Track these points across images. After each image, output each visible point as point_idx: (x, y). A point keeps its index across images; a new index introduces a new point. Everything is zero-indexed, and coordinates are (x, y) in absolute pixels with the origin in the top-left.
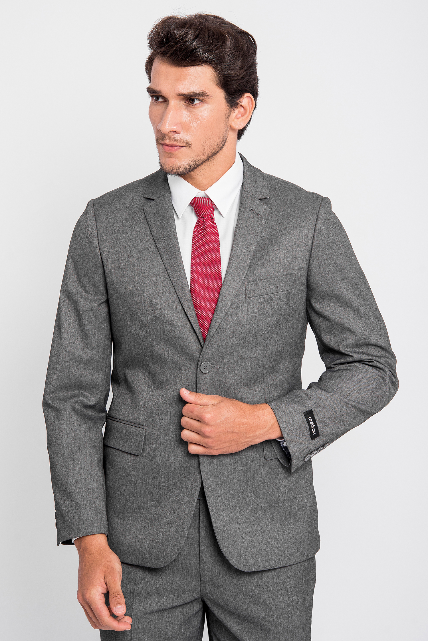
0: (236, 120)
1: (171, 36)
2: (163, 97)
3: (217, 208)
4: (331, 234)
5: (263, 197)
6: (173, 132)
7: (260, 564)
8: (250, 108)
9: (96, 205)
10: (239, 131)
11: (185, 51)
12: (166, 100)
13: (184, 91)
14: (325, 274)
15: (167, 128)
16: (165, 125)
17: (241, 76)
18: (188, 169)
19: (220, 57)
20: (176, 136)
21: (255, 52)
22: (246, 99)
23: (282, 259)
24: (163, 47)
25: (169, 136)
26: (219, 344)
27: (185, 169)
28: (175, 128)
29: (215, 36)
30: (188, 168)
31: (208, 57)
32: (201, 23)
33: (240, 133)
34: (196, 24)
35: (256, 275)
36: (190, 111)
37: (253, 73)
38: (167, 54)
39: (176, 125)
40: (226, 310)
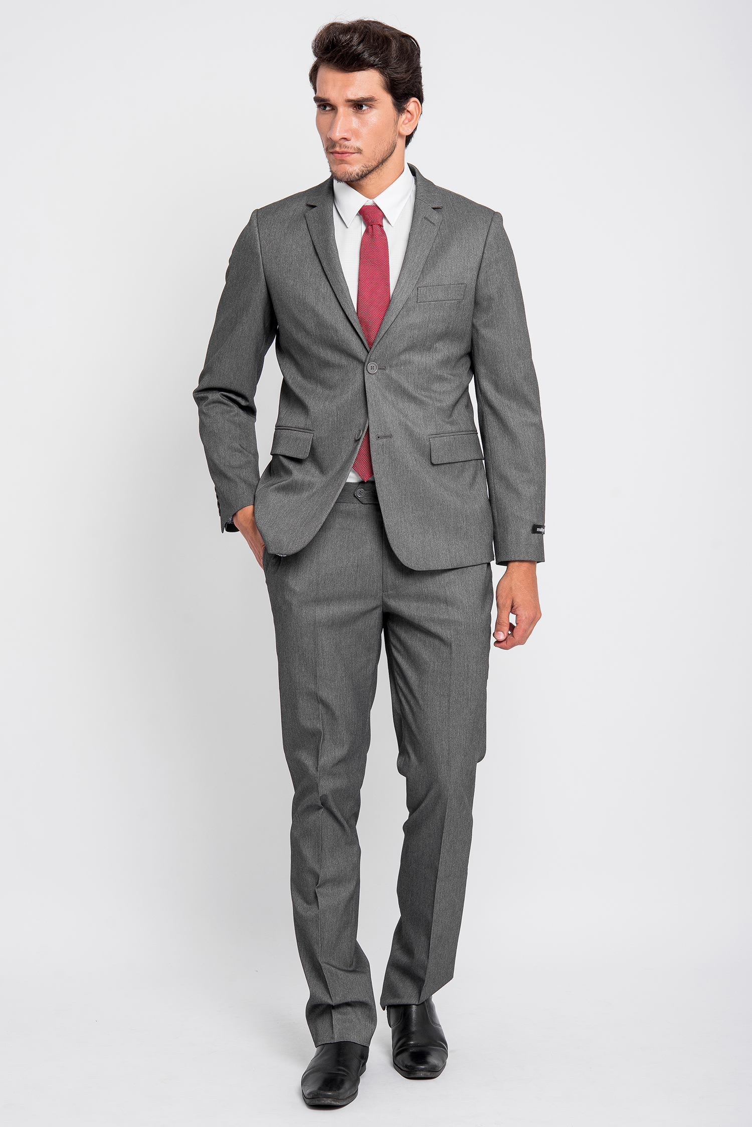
0: (403, 126)
1: (337, 41)
2: (330, 105)
3: (385, 217)
4: (500, 249)
5: (436, 206)
6: (343, 140)
7: (431, 564)
8: (416, 113)
9: (260, 214)
10: (407, 136)
11: (352, 55)
12: (334, 108)
13: (352, 96)
14: (492, 288)
15: (338, 135)
16: (336, 132)
17: (408, 79)
18: (360, 175)
19: (385, 60)
20: (346, 143)
21: (419, 55)
22: (412, 104)
23: (453, 268)
24: (328, 53)
25: (339, 144)
26: (387, 346)
27: (357, 174)
28: (345, 135)
29: (380, 39)
30: (360, 173)
31: (375, 61)
32: (366, 27)
33: (408, 139)
34: (361, 28)
35: (428, 280)
36: (359, 118)
37: (418, 77)
38: (333, 60)
39: (346, 131)
40: (397, 313)
